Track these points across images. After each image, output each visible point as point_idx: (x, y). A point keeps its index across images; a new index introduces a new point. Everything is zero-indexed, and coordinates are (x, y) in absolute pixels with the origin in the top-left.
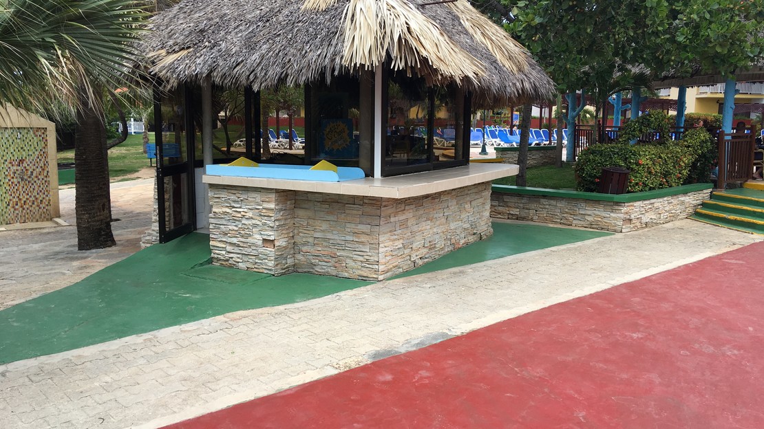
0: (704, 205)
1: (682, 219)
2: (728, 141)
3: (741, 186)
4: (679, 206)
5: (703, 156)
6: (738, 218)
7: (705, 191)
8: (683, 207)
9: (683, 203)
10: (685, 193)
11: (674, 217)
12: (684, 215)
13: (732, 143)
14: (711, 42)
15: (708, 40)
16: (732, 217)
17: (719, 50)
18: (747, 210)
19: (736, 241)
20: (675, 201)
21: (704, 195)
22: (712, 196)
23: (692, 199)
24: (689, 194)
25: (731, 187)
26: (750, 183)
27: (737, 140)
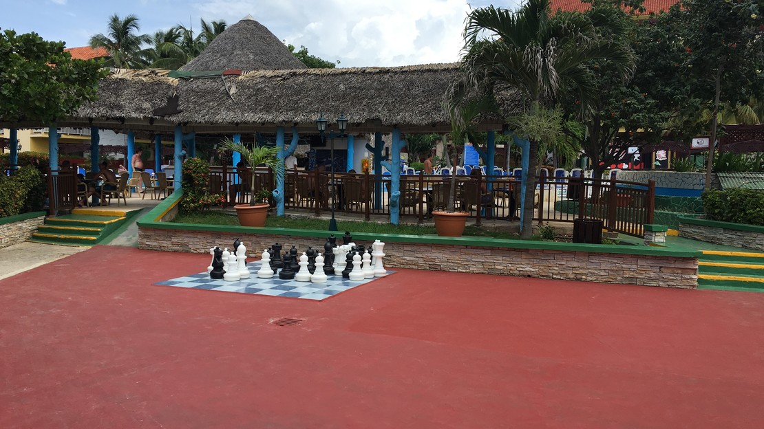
0: (40, 229)
1: (21, 242)
2: (55, 176)
3: (70, 213)
4: (17, 232)
5: (34, 188)
6: (67, 236)
7: (39, 218)
8: (21, 232)
9: (21, 228)
10: (22, 220)
11: (14, 241)
12: (23, 239)
13: (58, 177)
14: (30, 97)
15: (28, 95)
16: (62, 236)
17: (38, 104)
18: (74, 230)
19: (65, 252)
20: (13, 227)
21: (39, 221)
22: (46, 222)
23: (28, 225)
24: (26, 221)
25: (61, 214)
26: (77, 209)
27: (63, 176)
